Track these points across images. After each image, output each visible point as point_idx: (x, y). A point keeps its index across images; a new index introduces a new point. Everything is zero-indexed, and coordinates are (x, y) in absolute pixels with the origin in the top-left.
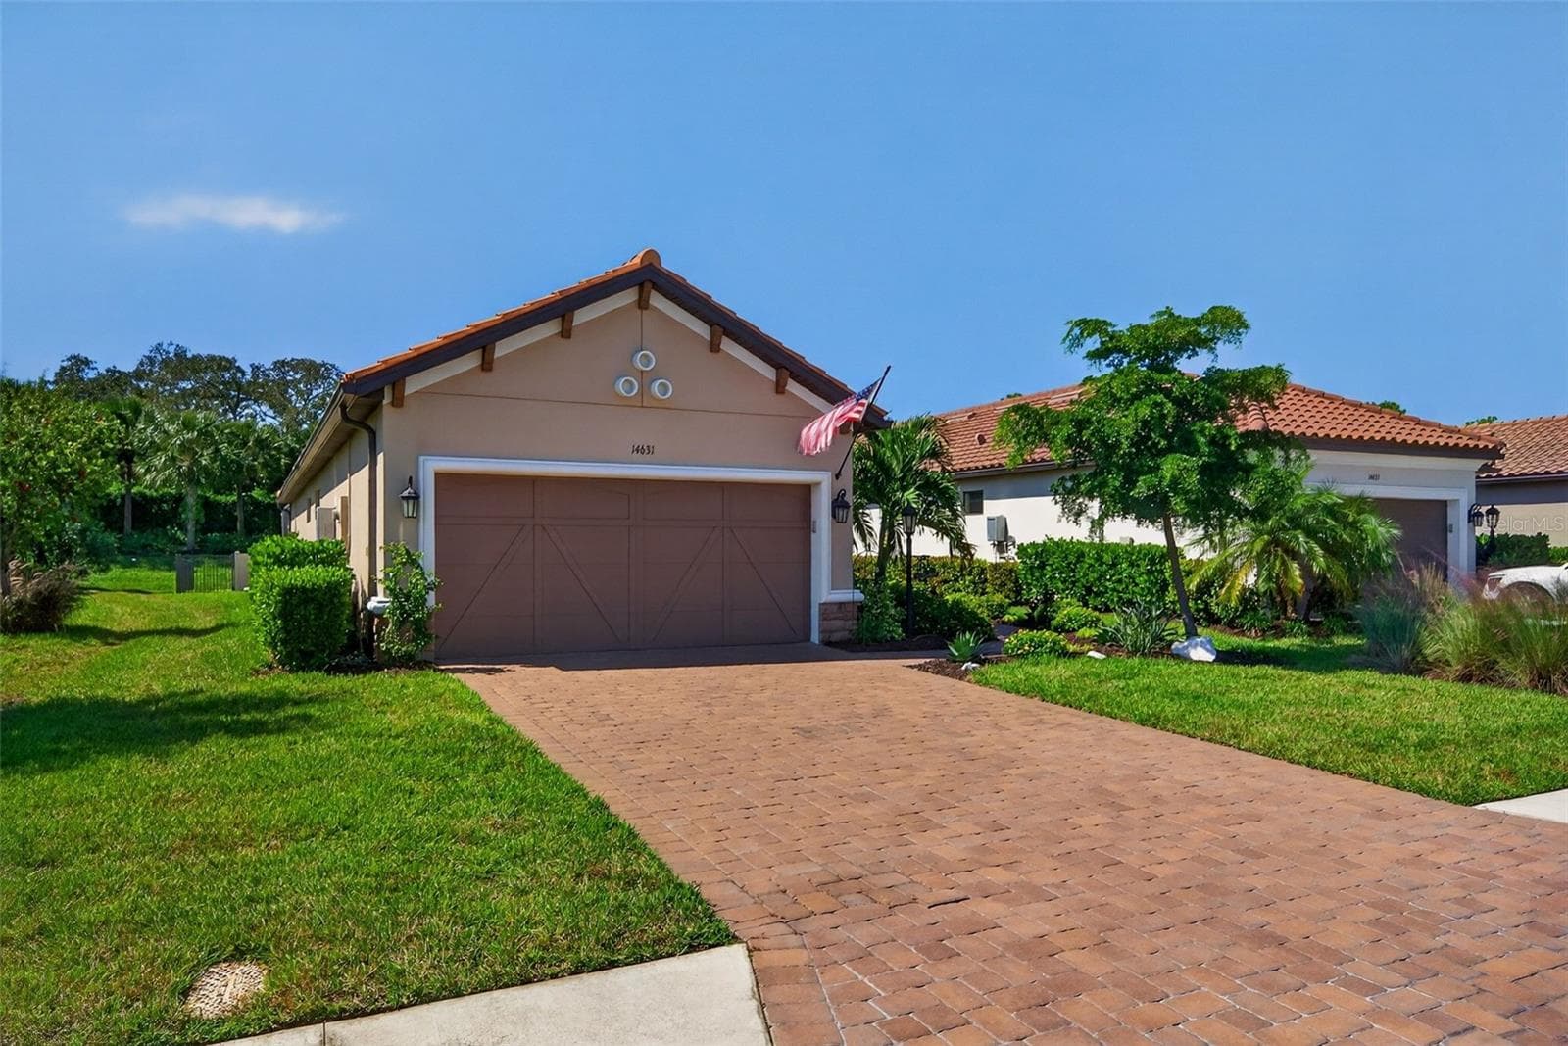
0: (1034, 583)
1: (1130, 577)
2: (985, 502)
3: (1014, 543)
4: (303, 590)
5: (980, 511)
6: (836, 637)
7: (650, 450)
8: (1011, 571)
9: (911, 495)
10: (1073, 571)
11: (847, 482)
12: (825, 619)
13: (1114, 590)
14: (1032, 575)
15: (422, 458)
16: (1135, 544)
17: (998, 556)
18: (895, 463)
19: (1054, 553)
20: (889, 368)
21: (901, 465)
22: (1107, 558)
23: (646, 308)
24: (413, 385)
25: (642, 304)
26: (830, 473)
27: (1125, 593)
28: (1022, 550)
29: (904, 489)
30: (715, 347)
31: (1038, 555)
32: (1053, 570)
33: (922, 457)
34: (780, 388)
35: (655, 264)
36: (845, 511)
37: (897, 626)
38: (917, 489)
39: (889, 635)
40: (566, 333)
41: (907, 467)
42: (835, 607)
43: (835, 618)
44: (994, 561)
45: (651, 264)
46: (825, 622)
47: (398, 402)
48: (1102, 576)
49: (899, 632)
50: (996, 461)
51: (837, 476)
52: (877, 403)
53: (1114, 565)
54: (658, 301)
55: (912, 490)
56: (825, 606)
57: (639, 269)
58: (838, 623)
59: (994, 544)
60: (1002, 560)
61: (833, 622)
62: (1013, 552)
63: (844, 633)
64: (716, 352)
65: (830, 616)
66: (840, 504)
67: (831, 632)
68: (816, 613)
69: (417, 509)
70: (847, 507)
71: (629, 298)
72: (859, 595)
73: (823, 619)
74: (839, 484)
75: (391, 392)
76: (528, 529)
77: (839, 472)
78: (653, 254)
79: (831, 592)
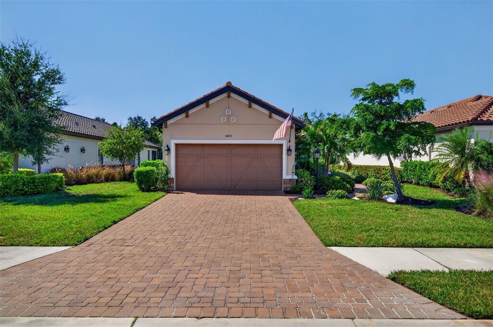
4: (141, 172)
7: (231, 136)
11: (293, 143)
15: (171, 140)
20: (293, 109)
23: (230, 98)
24: (169, 122)
25: (229, 96)
26: (287, 141)
34: (270, 117)
35: (230, 85)
40: (208, 106)
42: (288, 181)
45: (229, 86)
47: (166, 127)
54: (233, 95)
56: (286, 180)
57: (225, 87)
58: (288, 185)
63: (290, 189)
64: (251, 107)
65: (286, 183)
66: (289, 150)
67: (287, 188)
68: (284, 182)
69: (169, 153)
70: (291, 151)
71: (225, 95)
72: (295, 177)
73: (284, 184)
74: (290, 144)
75: (164, 124)
76: (200, 157)
77: (290, 140)
78: (229, 83)
79: (287, 176)
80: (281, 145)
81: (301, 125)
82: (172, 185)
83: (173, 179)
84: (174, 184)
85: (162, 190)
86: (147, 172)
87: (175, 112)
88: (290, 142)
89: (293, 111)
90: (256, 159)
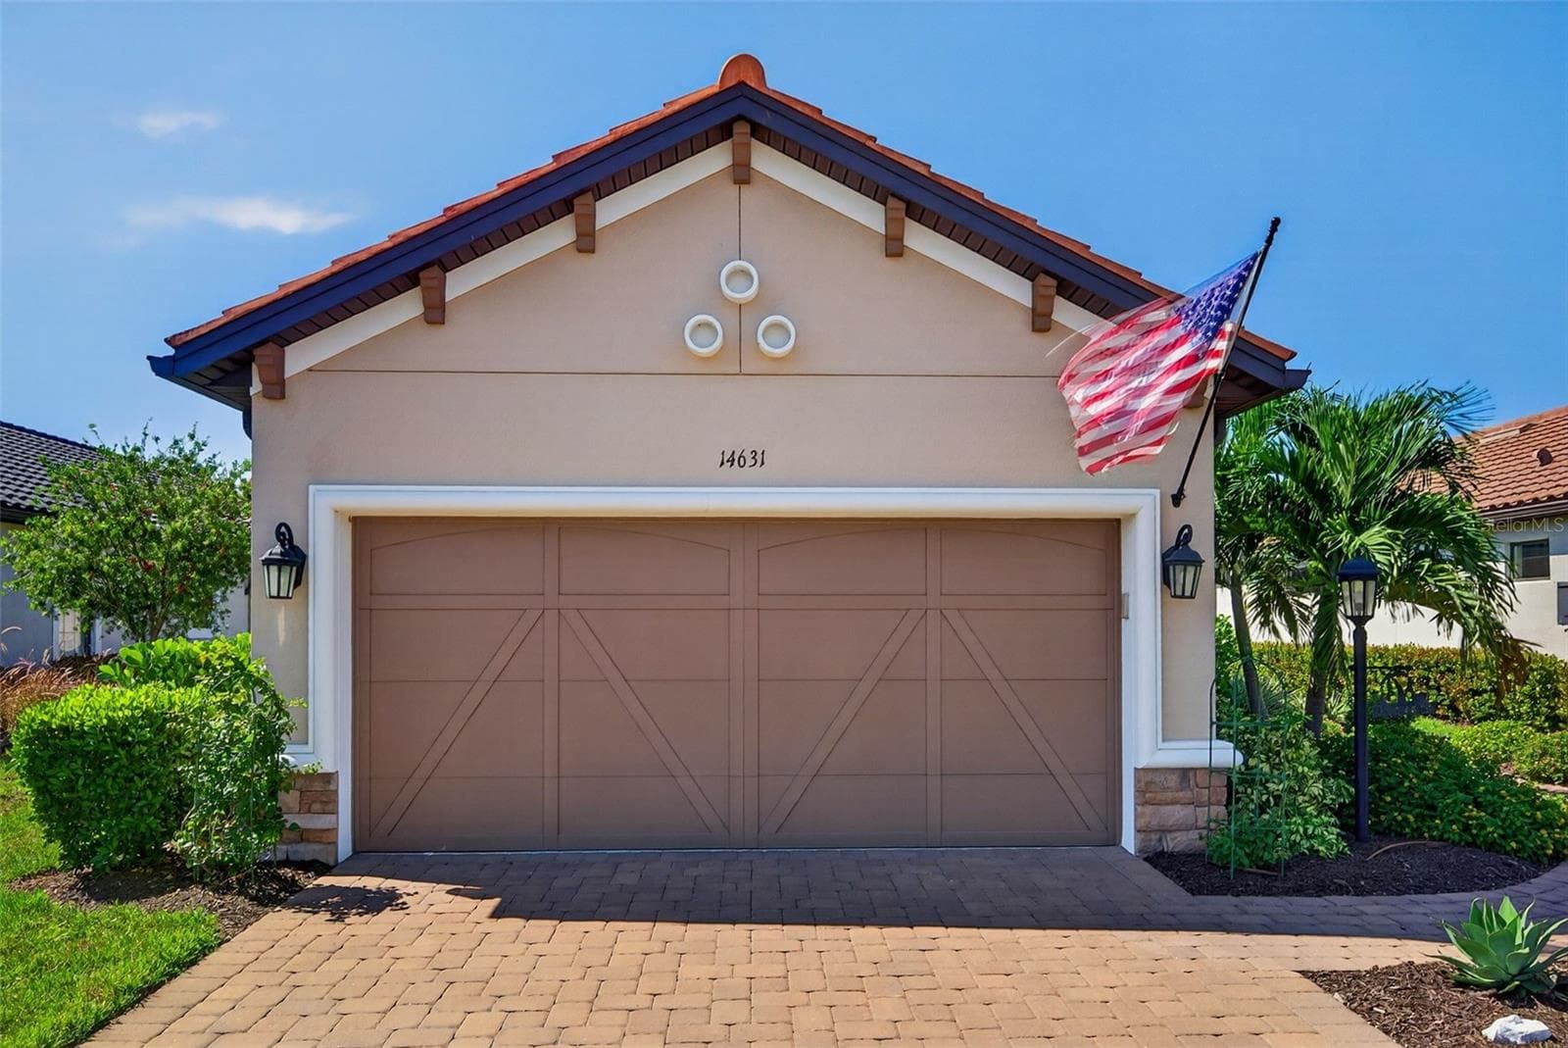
2: (1551, 557)
5: (1545, 573)
6: (1176, 842)
7: (758, 458)
9: (1374, 537)
11: (1202, 510)
12: (1146, 803)
15: (312, 488)
18: (1338, 478)
20: (1276, 223)
21: (1353, 481)
23: (747, 182)
24: (300, 358)
25: (741, 174)
26: (1157, 492)
29: (1358, 529)
30: (894, 247)
33: (1404, 467)
34: (1041, 321)
35: (753, 82)
36: (1191, 570)
37: (1326, 825)
38: (1389, 524)
39: (1305, 844)
40: (586, 242)
41: (1365, 486)
42: (1173, 781)
43: (1173, 803)
45: (742, 84)
46: (1149, 809)
47: (274, 389)
49: (1329, 837)
51: (1177, 499)
52: (1249, 325)
54: (767, 161)
55: (1377, 529)
56: (1149, 777)
57: (716, 94)
58: (1177, 814)
61: (1168, 809)
63: (1194, 835)
64: (900, 255)
65: (1160, 796)
66: (1177, 556)
67: (1164, 831)
68: (1133, 788)
69: (298, 583)
70: (1197, 564)
71: (714, 161)
72: (1226, 755)
73: (1139, 798)
74: (1180, 517)
75: (259, 366)
76: (533, 615)
77: (1181, 490)
78: (746, 61)
79: (1161, 745)
80: (1110, 531)
81: (1269, 377)
82: (321, 822)
83: (328, 778)
84: (335, 812)
85: (218, 876)
86: (116, 734)
87: (333, 275)
89: (1269, 241)
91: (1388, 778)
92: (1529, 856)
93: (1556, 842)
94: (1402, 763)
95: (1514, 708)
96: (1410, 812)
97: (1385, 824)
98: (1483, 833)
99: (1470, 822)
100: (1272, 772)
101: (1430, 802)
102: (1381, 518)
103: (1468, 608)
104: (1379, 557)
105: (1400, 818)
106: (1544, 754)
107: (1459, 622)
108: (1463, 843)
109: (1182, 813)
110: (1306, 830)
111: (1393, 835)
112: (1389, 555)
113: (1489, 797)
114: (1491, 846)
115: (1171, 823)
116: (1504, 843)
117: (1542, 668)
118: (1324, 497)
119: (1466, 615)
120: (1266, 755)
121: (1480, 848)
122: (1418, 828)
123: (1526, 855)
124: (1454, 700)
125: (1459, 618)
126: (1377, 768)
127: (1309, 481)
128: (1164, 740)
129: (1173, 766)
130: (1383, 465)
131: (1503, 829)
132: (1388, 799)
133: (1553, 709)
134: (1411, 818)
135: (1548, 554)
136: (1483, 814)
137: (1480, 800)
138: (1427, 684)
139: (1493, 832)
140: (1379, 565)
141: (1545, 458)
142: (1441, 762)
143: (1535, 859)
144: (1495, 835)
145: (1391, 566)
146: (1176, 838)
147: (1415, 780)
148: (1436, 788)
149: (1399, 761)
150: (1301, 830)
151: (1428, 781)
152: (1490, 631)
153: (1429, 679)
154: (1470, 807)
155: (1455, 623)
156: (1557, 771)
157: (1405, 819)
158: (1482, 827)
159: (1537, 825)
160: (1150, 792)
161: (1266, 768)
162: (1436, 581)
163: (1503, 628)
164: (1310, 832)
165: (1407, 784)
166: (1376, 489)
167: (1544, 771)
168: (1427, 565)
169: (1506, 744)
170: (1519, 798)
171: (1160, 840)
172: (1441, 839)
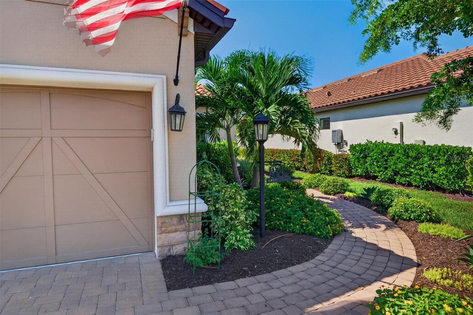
0: (360, 166)
1: (429, 166)
2: (331, 123)
3: (346, 144)
5: (328, 128)
6: (176, 250)
8: (346, 159)
9: (272, 109)
10: (386, 161)
13: (417, 174)
14: (359, 162)
16: (426, 145)
17: (338, 150)
18: (261, 86)
19: (373, 150)
21: (266, 87)
22: (412, 154)
26: (165, 77)
27: (426, 177)
28: (353, 147)
29: (267, 105)
31: (362, 151)
32: (372, 159)
36: (179, 117)
38: (278, 104)
41: (271, 89)
42: (175, 220)
43: (176, 231)
44: (335, 154)
46: (163, 235)
48: (408, 165)
49: (246, 240)
50: (337, 102)
53: (416, 158)
55: (273, 106)
56: (163, 220)
58: (177, 236)
59: (335, 144)
60: (340, 153)
61: (172, 235)
62: (347, 149)
65: (169, 229)
66: (175, 110)
67: (171, 246)
68: (160, 228)
70: (182, 113)
73: (161, 233)
74: (175, 90)
77: (177, 77)
79: (169, 203)
80: (147, 97)
81: (217, 21)
88: (176, 82)
90: (46, 142)
91: (274, 206)
92: (324, 237)
93: (333, 230)
94: (280, 200)
95: (320, 168)
96: (282, 220)
97: (273, 226)
98: (308, 229)
99: (303, 224)
100: (226, 210)
101: (289, 216)
102: (275, 102)
103: (304, 138)
104: (273, 117)
105: (278, 223)
106: (329, 185)
107: (301, 142)
108: (301, 233)
109: (180, 236)
110: (236, 238)
111: (276, 229)
112: (276, 116)
113: (310, 213)
114: (311, 234)
115: (174, 242)
116: (315, 232)
117: (328, 156)
118: (256, 92)
119: (303, 140)
120: (224, 202)
121: (306, 234)
122: (285, 227)
123: (323, 237)
124: (305, 165)
125: (301, 141)
126: (271, 202)
127: (250, 86)
128: (171, 201)
129: (175, 214)
130: (276, 81)
131: (315, 226)
132: (274, 215)
133: (331, 168)
134: (282, 223)
135: (329, 121)
136: (308, 221)
137: (307, 214)
138: (298, 161)
139: (311, 228)
140: (273, 121)
141: (329, 94)
142: (294, 198)
143: (326, 237)
144: (312, 229)
145: (277, 121)
146: (177, 248)
147: (284, 207)
148: (291, 210)
149: (279, 199)
150: (234, 238)
151: (289, 207)
152: (312, 145)
153: (298, 159)
154: (303, 218)
155: (300, 142)
156: (332, 191)
157: (280, 224)
158: (308, 226)
159: (327, 224)
160: (164, 227)
161: (223, 208)
162: (293, 126)
163: (316, 145)
164: (238, 238)
165: (281, 209)
166: (274, 91)
167: (329, 191)
168: (290, 120)
169: (318, 181)
170: (321, 213)
171: (169, 250)
172: (293, 232)
